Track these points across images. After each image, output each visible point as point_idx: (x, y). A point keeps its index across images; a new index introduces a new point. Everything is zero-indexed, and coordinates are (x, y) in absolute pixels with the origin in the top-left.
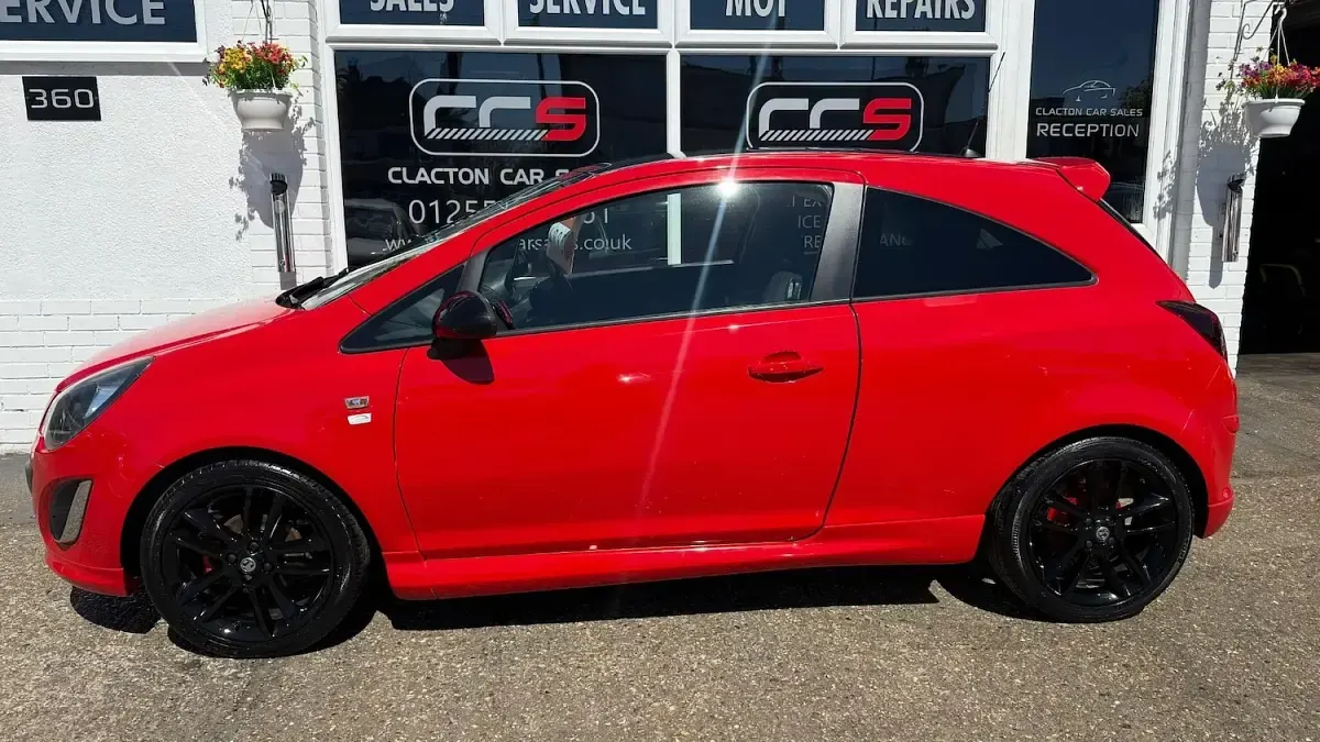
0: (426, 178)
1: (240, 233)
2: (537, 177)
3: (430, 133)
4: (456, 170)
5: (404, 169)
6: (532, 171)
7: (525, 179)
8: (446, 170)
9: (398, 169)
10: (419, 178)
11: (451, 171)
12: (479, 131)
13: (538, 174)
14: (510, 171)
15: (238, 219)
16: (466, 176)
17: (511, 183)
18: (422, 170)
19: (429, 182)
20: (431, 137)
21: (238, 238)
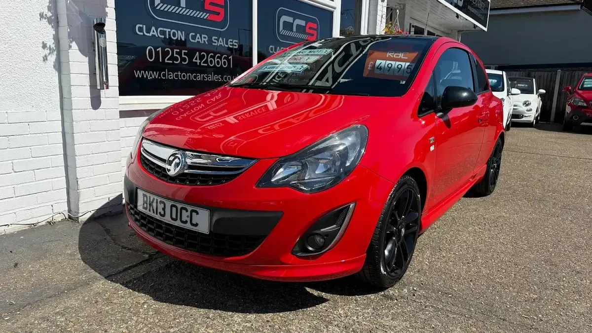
0: (155, 33)
1: (46, 56)
2: (205, 39)
3: (157, 6)
4: (170, 30)
5: (144, 26)
6: (203, 36)
7: (200, 40)
8: (165, 29)
9: (141, 26)
10: (152, 33)
11: (168, 30)
12: (180, 9)
13: (205, 38)
14: (194, 34)
15: (44, 46)
16: (174, 35)
17: (194, 41)
18: (153, 28)
19: (157, 36)
20: (158, 8)
21: (44, 60)
